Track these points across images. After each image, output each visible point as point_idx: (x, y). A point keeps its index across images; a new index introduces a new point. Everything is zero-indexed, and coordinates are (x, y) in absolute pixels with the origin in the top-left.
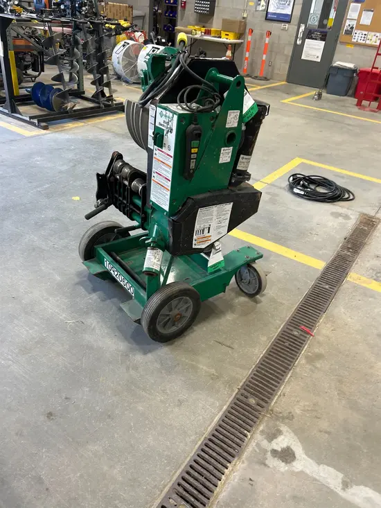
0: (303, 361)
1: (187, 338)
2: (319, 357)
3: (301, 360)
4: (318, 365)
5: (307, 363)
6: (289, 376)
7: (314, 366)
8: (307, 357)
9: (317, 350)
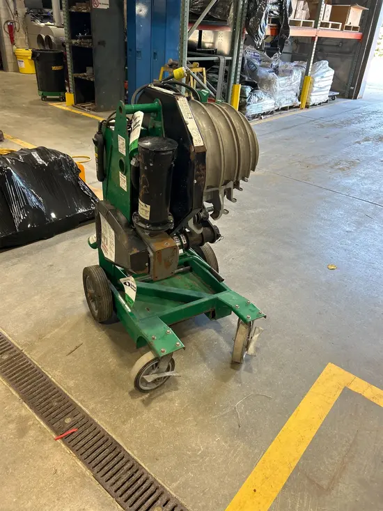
0: (23, 412)
1: (95, 329)
2: (22, 432)
3: (26, 410)
4: (12, 426)
5: (20, 417)
6: (14, 393)
7: (13, 421)
8: (27, 418)
9: (32, 433)
